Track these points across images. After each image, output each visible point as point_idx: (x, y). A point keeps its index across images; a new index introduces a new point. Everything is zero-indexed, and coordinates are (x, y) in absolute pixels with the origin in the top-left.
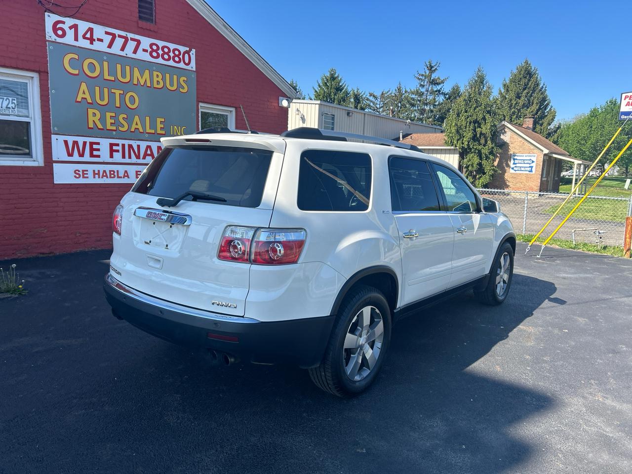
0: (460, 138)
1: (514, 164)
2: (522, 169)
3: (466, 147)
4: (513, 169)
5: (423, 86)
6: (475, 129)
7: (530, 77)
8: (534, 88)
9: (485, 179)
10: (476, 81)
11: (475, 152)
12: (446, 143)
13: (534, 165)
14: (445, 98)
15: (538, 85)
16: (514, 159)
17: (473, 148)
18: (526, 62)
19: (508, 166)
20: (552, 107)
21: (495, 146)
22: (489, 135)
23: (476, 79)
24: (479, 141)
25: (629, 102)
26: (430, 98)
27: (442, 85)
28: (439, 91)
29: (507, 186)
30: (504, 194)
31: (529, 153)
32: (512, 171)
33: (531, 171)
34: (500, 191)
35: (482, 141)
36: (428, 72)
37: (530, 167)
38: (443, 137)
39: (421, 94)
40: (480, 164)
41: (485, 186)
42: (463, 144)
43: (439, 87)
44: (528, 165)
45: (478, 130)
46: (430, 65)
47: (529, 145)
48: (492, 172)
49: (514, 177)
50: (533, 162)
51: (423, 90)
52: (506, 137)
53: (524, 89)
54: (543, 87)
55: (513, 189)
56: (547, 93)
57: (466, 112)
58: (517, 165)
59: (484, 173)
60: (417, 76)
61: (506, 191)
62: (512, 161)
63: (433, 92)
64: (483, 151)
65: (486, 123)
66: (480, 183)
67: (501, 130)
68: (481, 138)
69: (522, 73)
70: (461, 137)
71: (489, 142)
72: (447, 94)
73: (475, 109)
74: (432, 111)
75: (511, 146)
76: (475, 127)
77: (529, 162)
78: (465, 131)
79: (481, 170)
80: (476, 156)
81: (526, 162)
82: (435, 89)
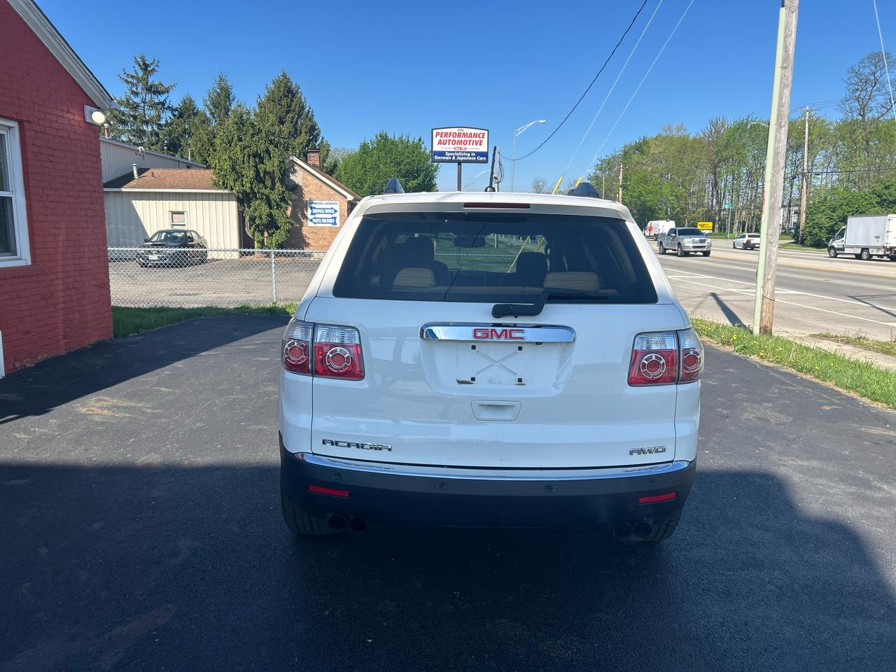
0: (238, 178)
1: (312, 214)
2: (324, 221)
3: (248, 191)
4: (311, 220)
5: (136, 94)
6: (257, 165)
7: (293, 96)
8: (299, 112)
9: (279, 236)
10: (219, 94)
11: (262, 199)
12: (216, 185)
13: (337, 215)
14: (175, 116)
15: (303, 108)
16: (311, 208)
17: (259, 192)
18: (284, 76)
19: (305, 217)
20: (323, 139)
21: (286, 189)
22: (277, 174)
23: (218, 91)
24: (264, 182)
25: (440, 140)
26: (151, 113)
27: (166, 95)
28: (163, 104)
29: (308, 245)
30: (304, 255)
31: (330, 200)
32: (310, 224)
33: (335, 224)
34: (298, 251)
35: (269, 183)
36: (141, 73)
37: (333, 218)
38: (209, 174)
39: (135, 107)
40: (270, 215)
41: (281, 246)
42: (243, 186)
43: (162, 98)
44: (330, 216)
45: (261, 166)
46: (144, 63)
47: (328, 189)
48: (288, 227)
49: (315, 231)
50: (336, 211)
51: (137, 100)
52: (298, 178)
53: (288, 112)
54: (309, 111)
55: (315, 247)
56: (315, 119)
57: (240, 140)
58: (317, 216)
59: (277, 228)
60: (124, 77)
61: (306, 250)
62: (309, 211)
63: (153, 106)
64: (272, 197)
65: (270, 158)
66: (274, 242)
67: (290, 168)
68: (265, 178)
69: (282, 89)
70: (239, 176)
71: (278, 184)
72: (176, 110)
73: (253, 136)
74: (157, 134)
75: (305, 190)
76: (256, 162)
77: (331, 211)
78: (244, 168)
79: (272, 225)
80: (263, 204)
81: (327, 211)
82: (156, 101)
